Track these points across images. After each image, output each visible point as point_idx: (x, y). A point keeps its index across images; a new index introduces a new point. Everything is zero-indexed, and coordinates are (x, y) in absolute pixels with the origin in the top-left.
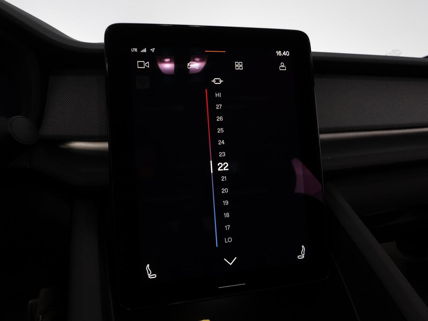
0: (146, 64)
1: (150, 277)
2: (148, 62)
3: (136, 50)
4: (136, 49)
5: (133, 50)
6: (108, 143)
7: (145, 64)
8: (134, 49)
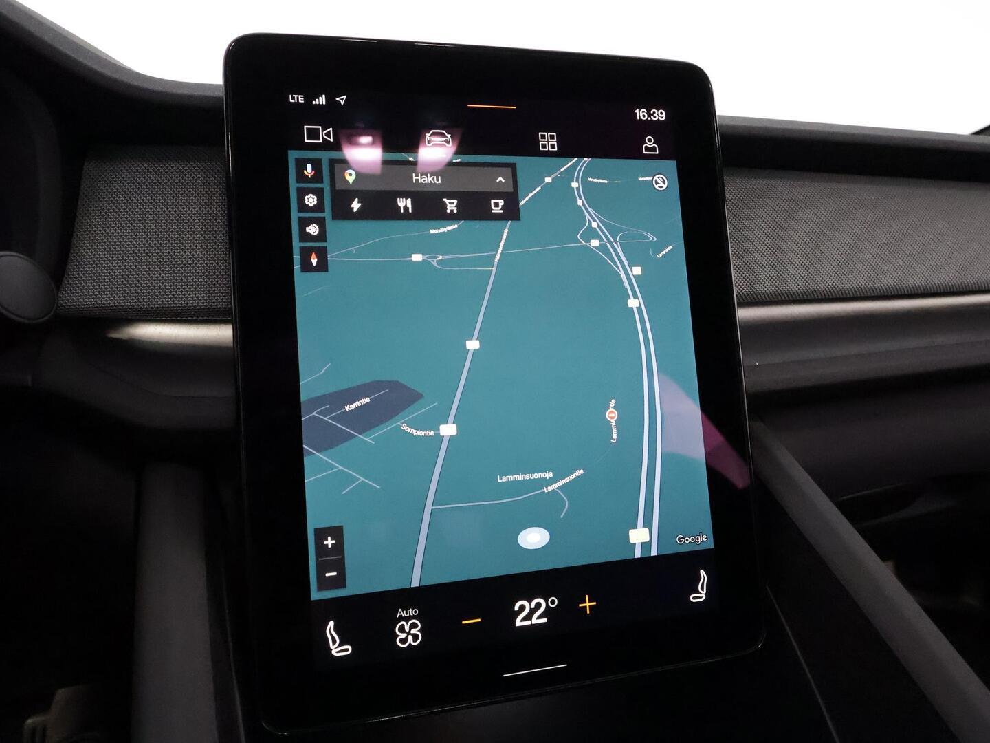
0: (324, 132)
1: (337, 652)
2: (331, 129)
3: (300, 98)
4: (300, 96)
5: (293, 98)
6: (231, 326)
7: (322, 134)
8: (296, 96)
